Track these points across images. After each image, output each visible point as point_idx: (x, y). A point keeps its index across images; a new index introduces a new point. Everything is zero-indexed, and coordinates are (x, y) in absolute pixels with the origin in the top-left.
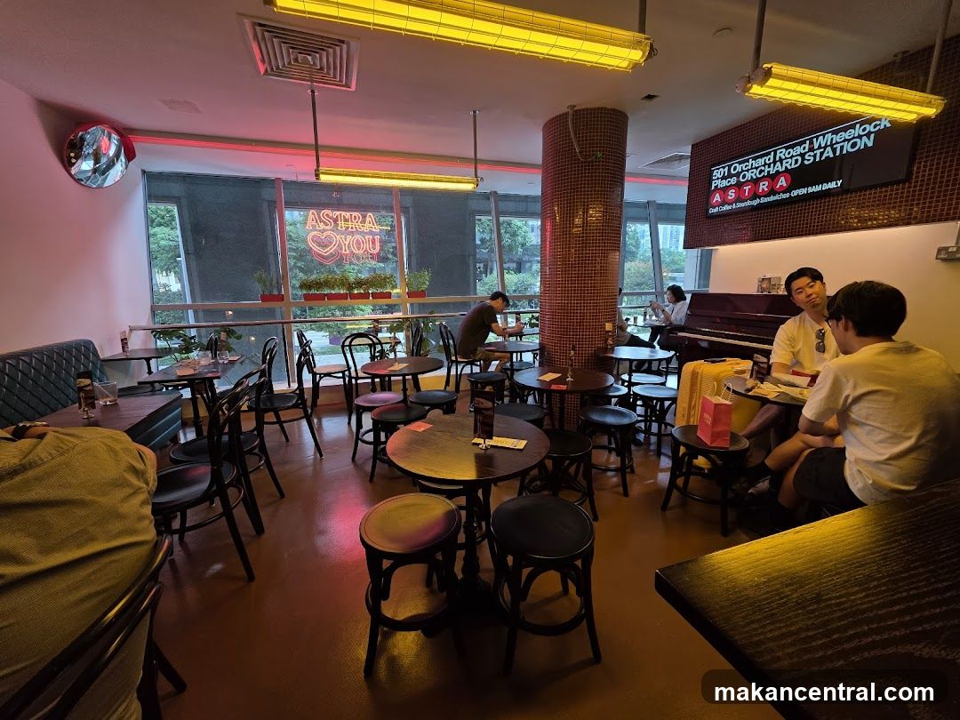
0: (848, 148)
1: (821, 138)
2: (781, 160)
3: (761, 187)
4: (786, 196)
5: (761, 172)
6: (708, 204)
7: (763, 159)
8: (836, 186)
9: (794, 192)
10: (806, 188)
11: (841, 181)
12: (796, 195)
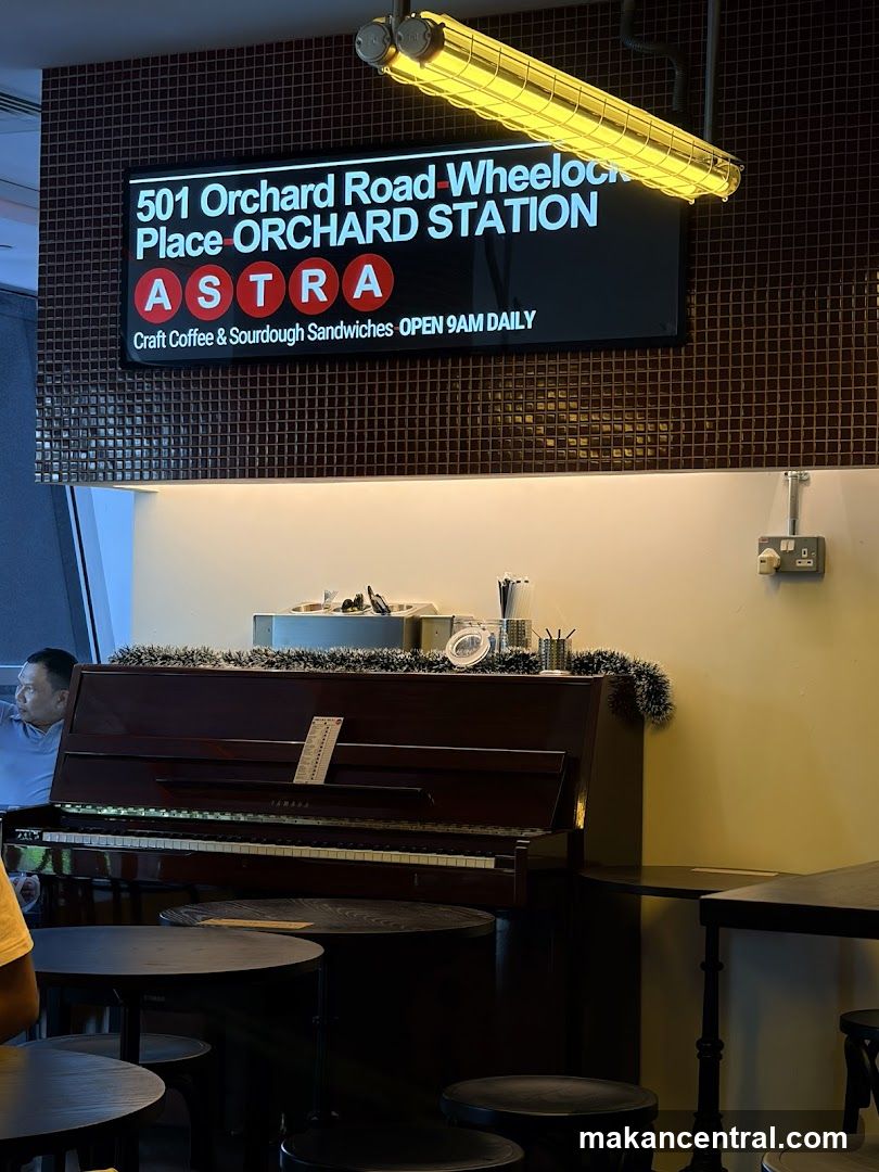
0: (538, 217)
1: (466, 166)
2: (360, 209)
3: (306, 286)
4: (382, 330)
5: (301, 230)
6: (126, 316)
7: (306, 189)
8: (523, 327)
9: (405, 324)
10: (441, 318)
11: (534, 312)
12: (413, 333)
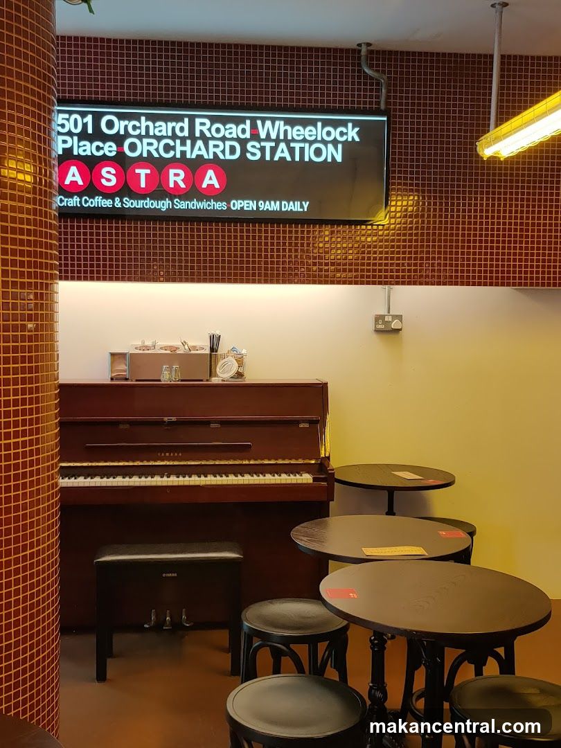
0: (309, 154)
1: (268, 123)
2: (206, 140)
3: (172, 179)
4: (220, 206)
5: (168, 148)
7: (170, 125)
8: (302, 210)
9: (234, 203)
10: (255, 202)
11: (308, 203)
12: (239, 209)
